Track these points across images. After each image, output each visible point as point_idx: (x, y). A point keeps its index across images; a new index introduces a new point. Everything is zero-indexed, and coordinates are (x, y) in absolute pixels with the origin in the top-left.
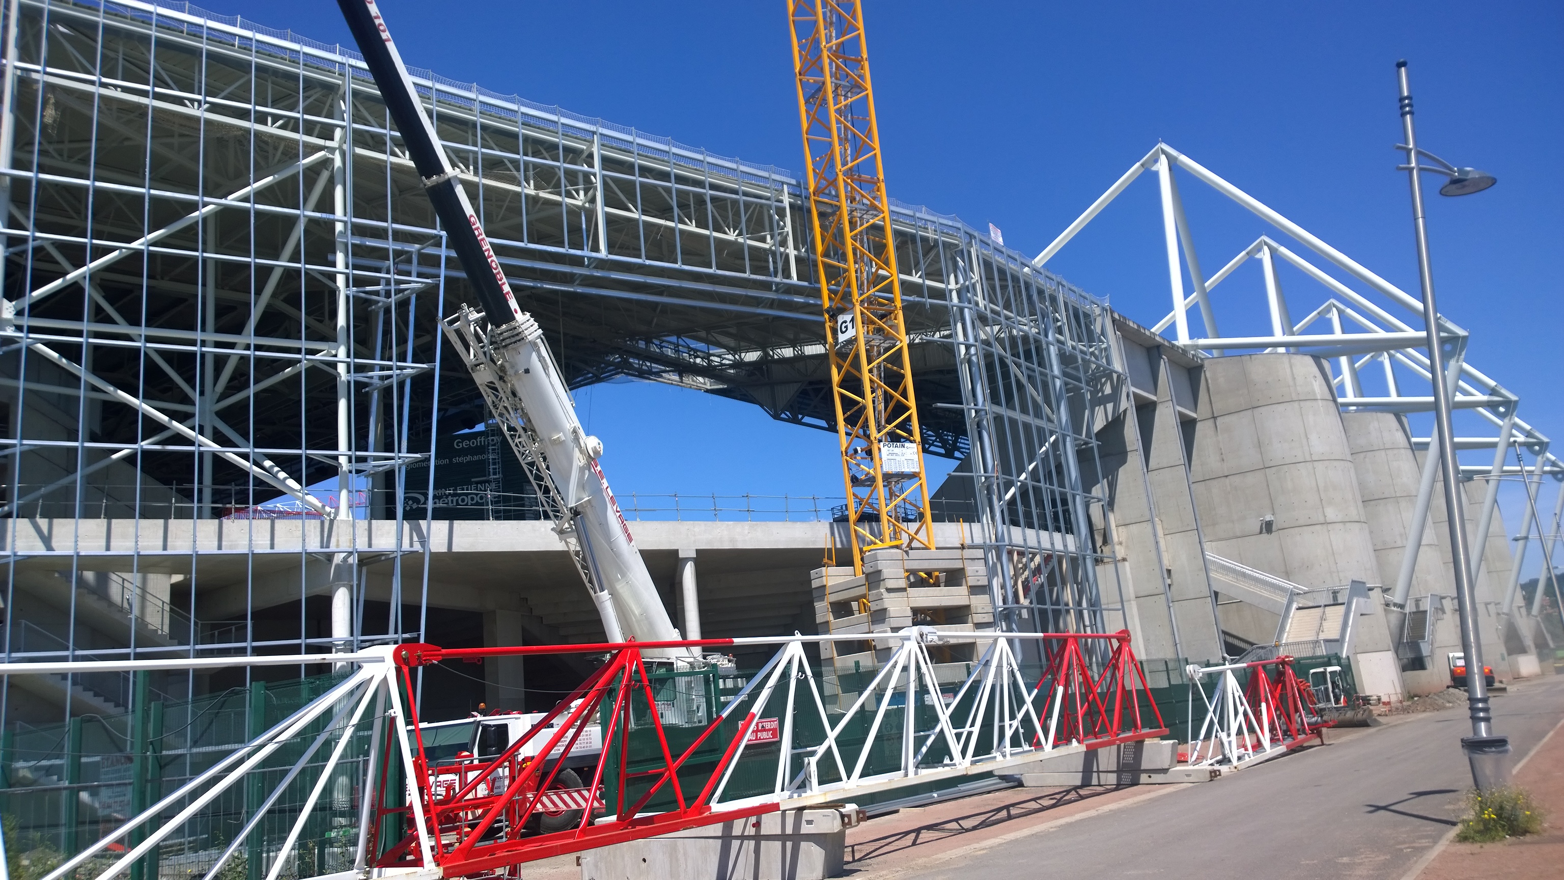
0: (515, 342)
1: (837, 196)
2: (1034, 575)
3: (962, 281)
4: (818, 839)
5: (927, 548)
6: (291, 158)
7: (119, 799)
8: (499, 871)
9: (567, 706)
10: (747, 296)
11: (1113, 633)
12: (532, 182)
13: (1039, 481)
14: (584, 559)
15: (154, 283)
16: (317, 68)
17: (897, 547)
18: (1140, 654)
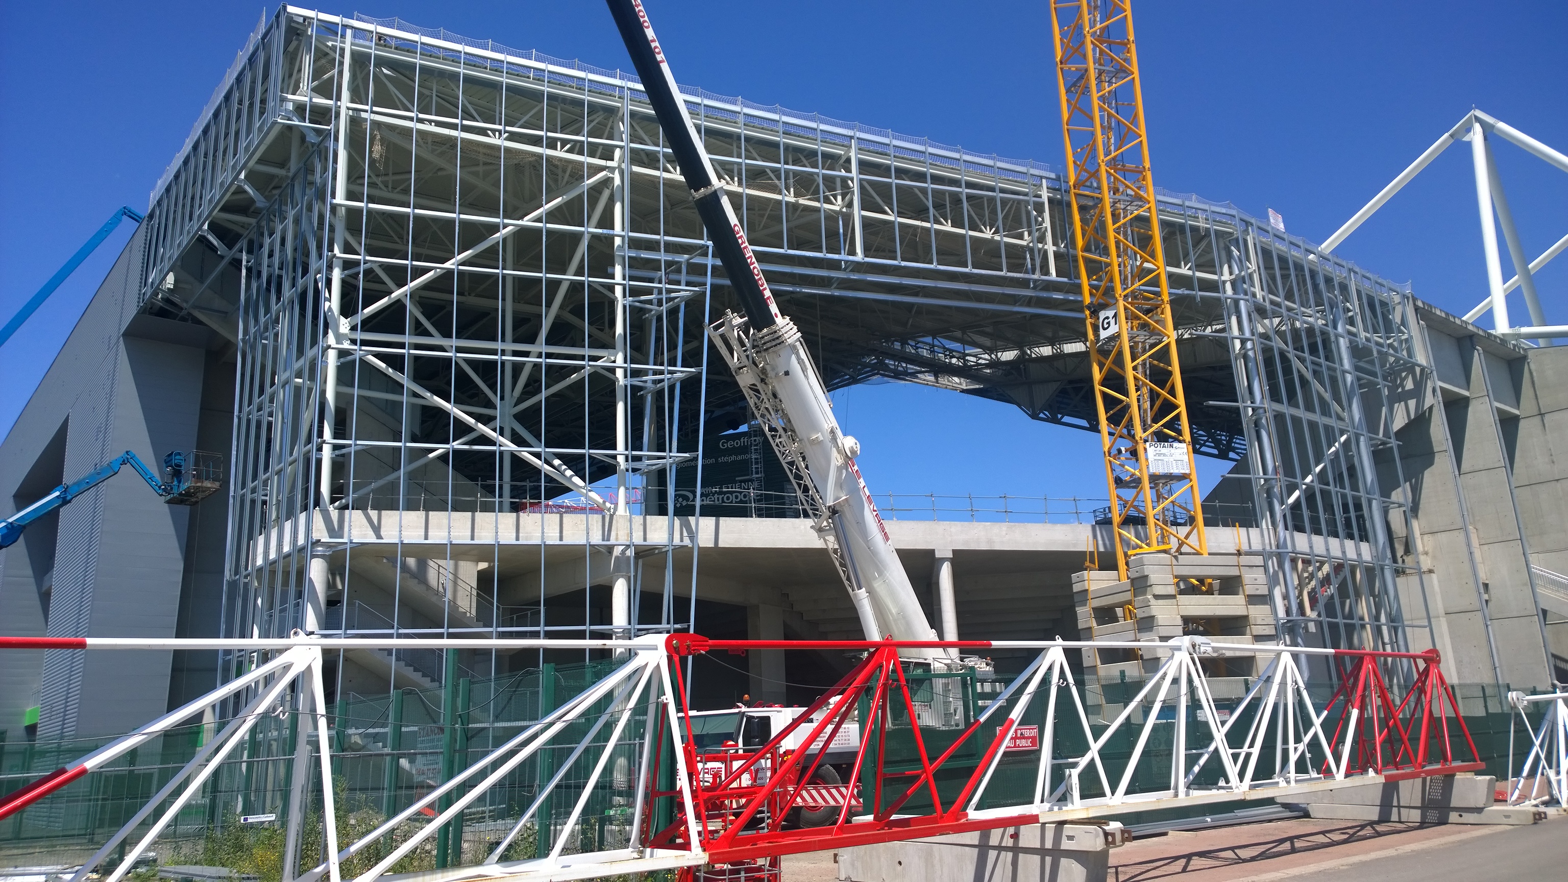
0: (776, 345)
1: (1099, 188)
2: (1323, 586)
3: (1236, 271)
4: (1079, 856)
5: (1198, 553)
6: (577, 180)
7: (432, 767)
8: (760, 862)
9: (825, 702)
10: (1003, 294)
11: (1419, 652)
12: (792, 190)
13: (1328, 484)
14: (842, 557)
15: (463, 299)
16: (600, 93)
17: (1165, 551)
18: (1452, 675)
